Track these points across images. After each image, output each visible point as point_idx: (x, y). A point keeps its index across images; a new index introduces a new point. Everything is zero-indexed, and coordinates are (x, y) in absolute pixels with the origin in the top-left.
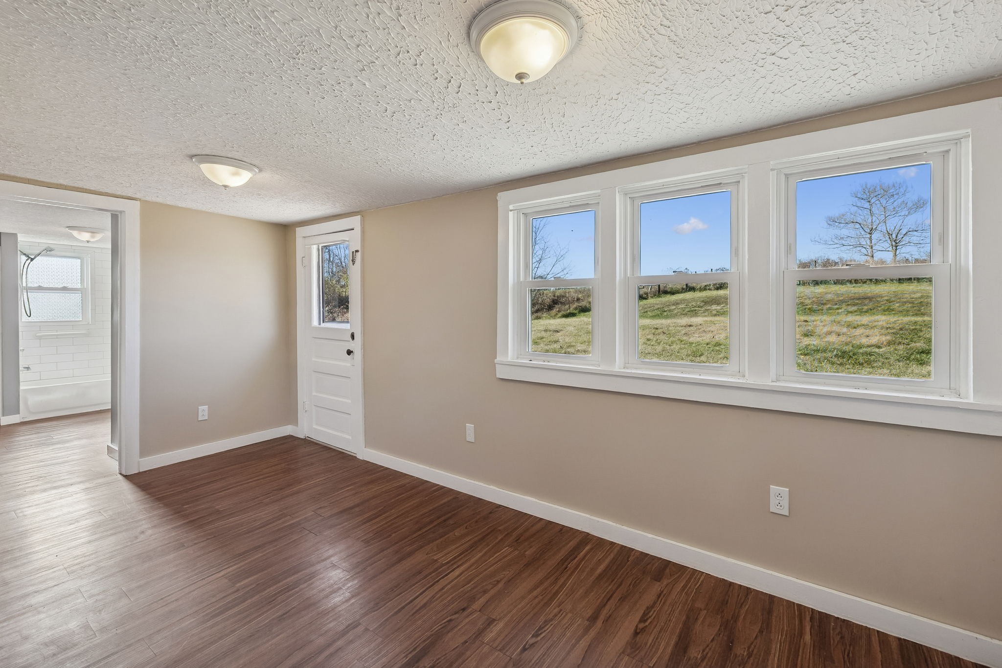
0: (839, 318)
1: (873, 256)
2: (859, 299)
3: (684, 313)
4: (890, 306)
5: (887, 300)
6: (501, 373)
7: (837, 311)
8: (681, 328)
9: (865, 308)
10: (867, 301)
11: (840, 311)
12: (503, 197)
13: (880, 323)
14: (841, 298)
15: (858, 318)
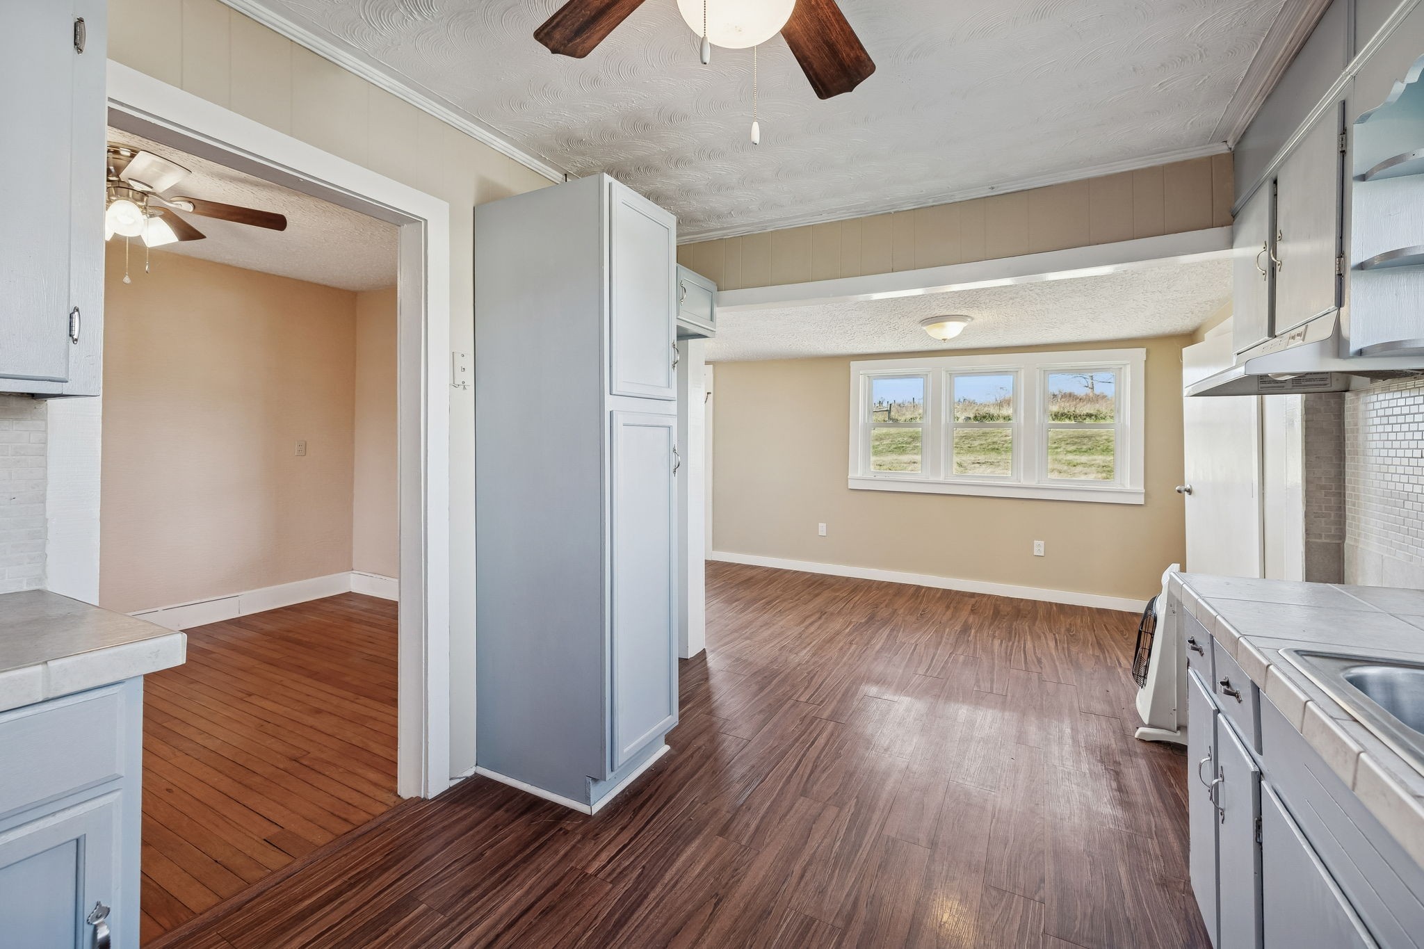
0: (1060, 457)
1: (1093, 388)
2: (1078, 437)
3: (890, 450)
4: (1108, 446)
5: (1106, 440)
6: (852, 485)
7: (1056, 450)
8: (905, 465)
9: (1085, 447)
10: (1086, 441)
11: (1059, 450)
12: (854, 365)
13: (1098, 462)
14: (1060, 437)
15: (1077, 457)
